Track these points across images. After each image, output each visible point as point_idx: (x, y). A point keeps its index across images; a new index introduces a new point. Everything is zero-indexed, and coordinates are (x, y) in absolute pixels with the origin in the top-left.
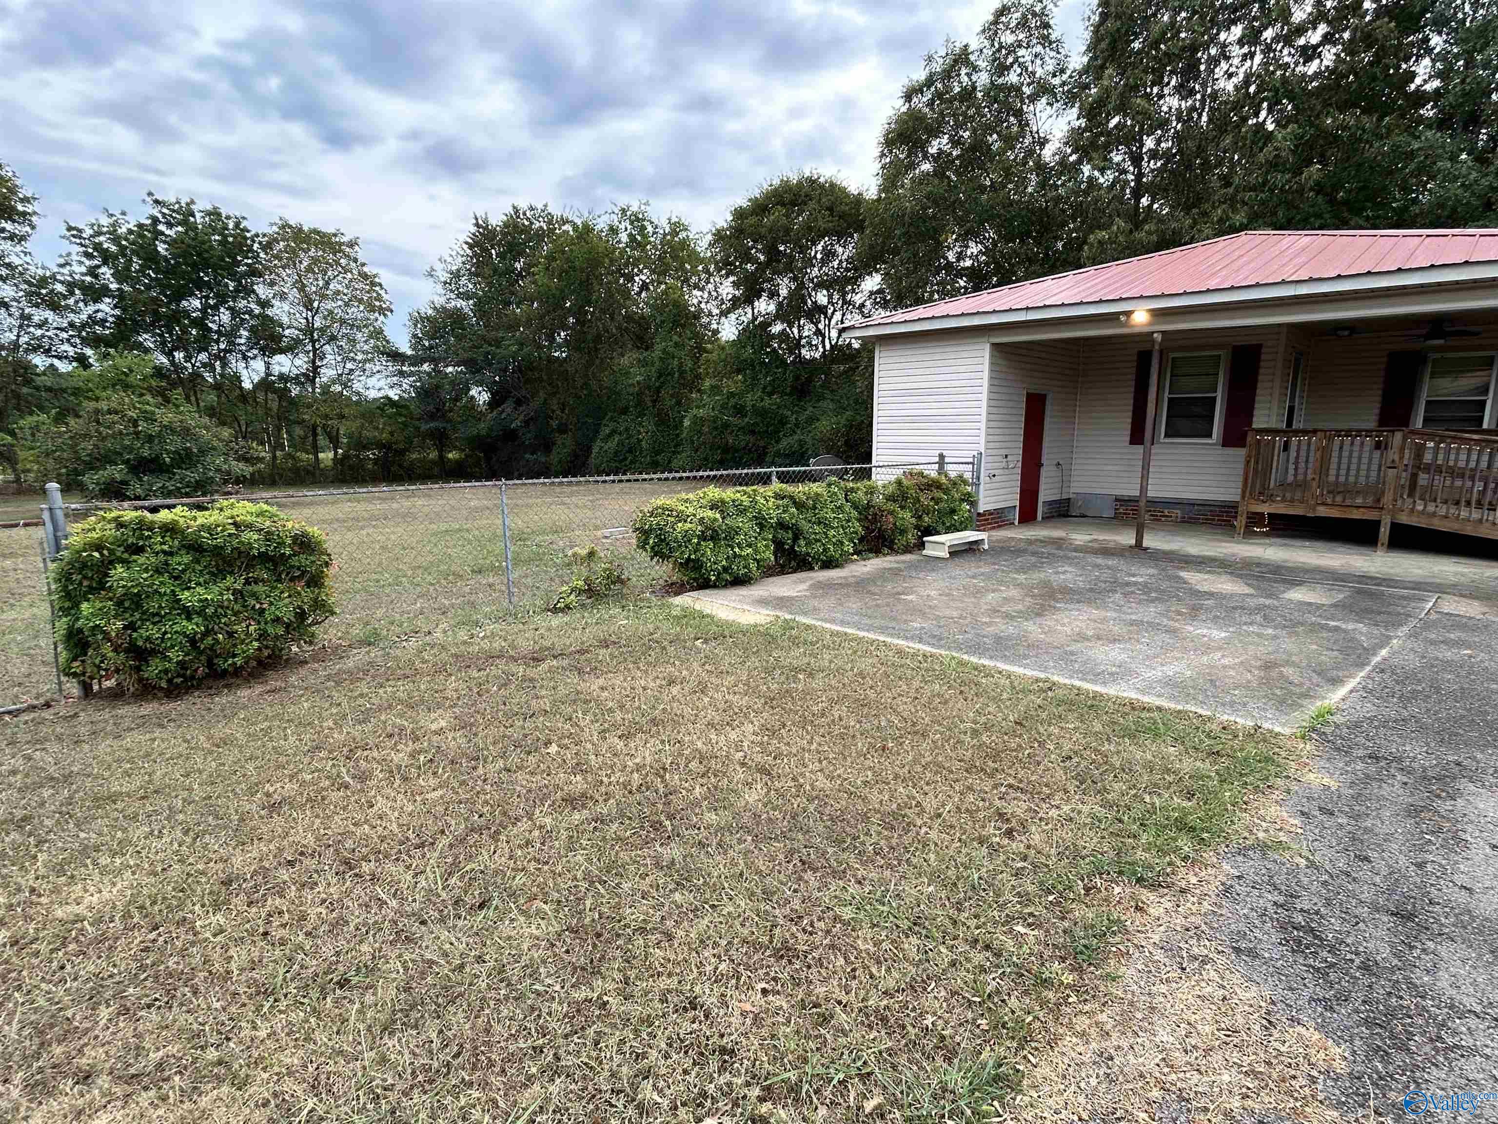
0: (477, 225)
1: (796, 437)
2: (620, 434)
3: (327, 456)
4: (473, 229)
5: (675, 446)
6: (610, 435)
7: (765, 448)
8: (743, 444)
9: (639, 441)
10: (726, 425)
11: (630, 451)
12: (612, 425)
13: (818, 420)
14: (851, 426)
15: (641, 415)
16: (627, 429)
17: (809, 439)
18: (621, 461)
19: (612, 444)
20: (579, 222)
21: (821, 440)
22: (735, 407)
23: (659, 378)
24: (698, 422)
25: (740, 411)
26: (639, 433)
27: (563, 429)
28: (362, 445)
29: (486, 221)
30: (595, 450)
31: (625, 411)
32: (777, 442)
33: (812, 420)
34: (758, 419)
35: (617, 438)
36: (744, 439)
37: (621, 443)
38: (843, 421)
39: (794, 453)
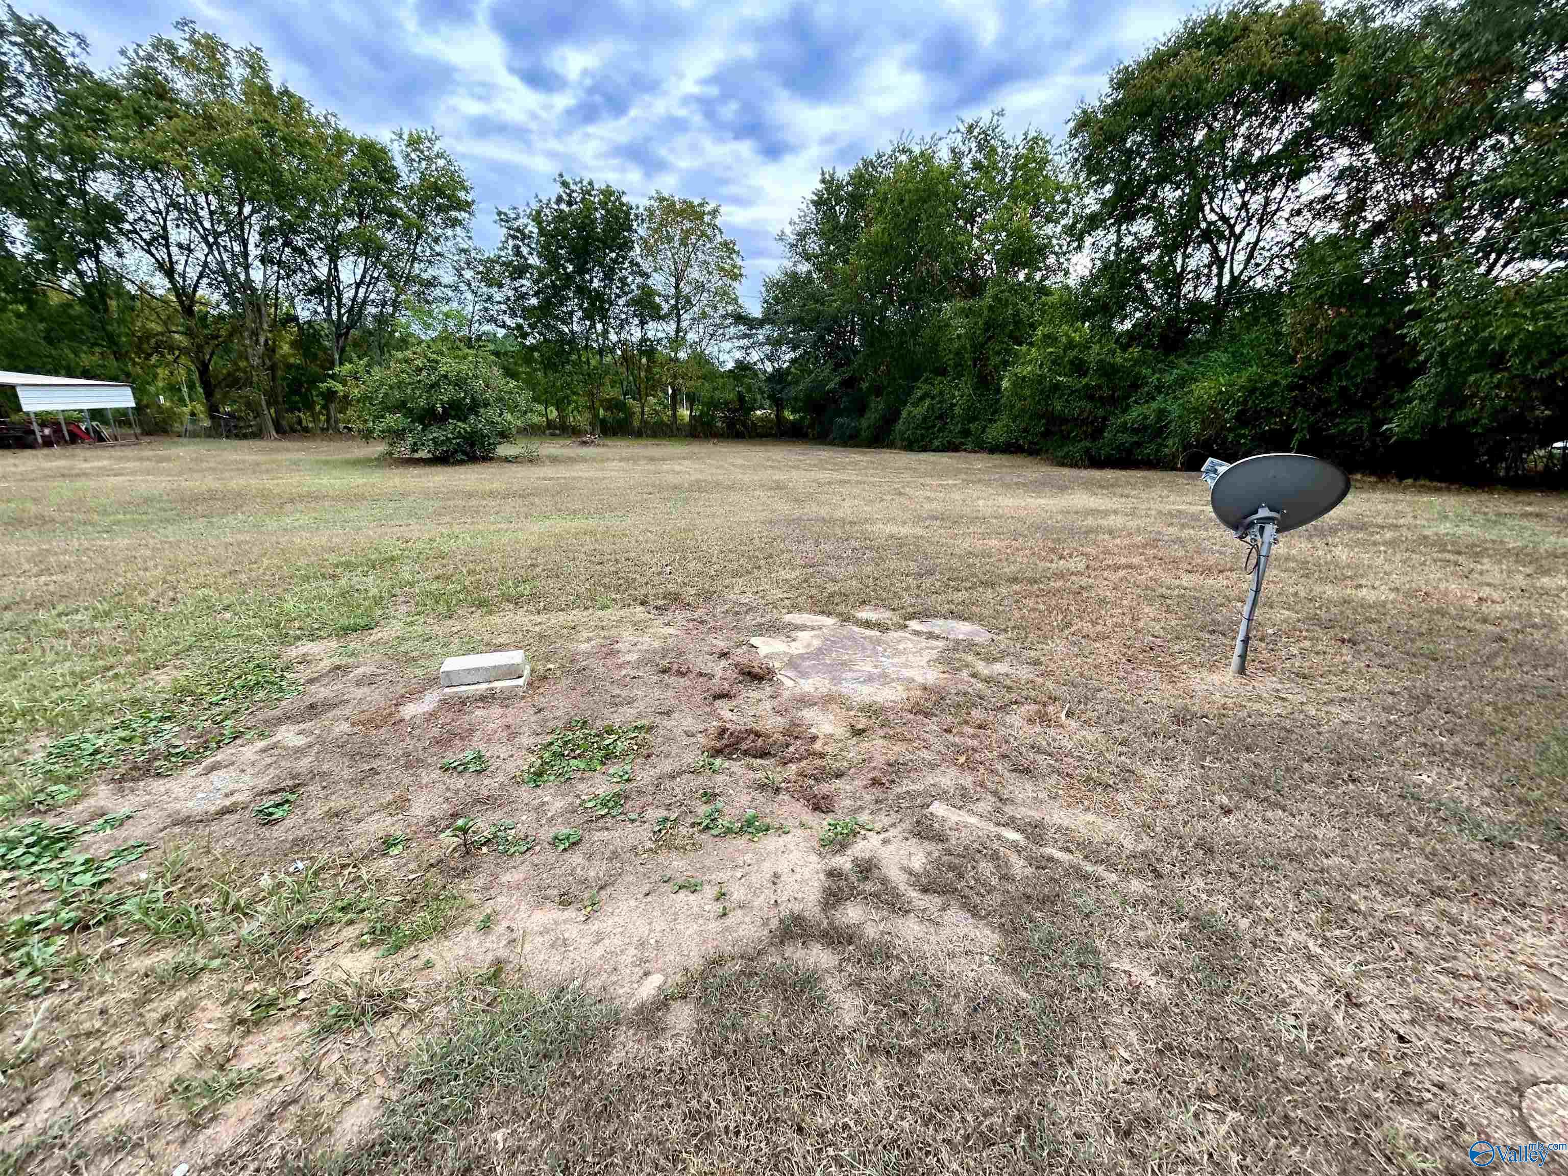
0: (823, 181)
1: (1154, 405)
2: (933, 398)
3: (684, 413)
4: (821, 186)
5: (993, 414)
6: (922, 398)
7: (1105, 419)
8: (1076, 413)
9: (953, 405)
10: (1056, 387)
11: (940, 417)
12: (926, 387)
13: (1196, 380)
14: (1253, 391)
15: (959, 376)
16: (941, 393)
17: (1175, 410)
18: (928, 429)
19: (920, 411)
20: (917, 150)
21: (1196, 410)
22: (1071, 362)
23: (987, 330)
24: (1020, 382)
25: (1079, 368)
26: (954, 397)
27: (877, 390)
28: (713, 404)
29: (832, 176)
30: (904, 414)
31: (942, 372)
32: (1124, 411)
33: (1182, 382)
34: (1103, 380)
35: (928, 402)
36: (1080, 407)
37: (931, 408)
38: (1242, 381)
39: (1145, 428)
